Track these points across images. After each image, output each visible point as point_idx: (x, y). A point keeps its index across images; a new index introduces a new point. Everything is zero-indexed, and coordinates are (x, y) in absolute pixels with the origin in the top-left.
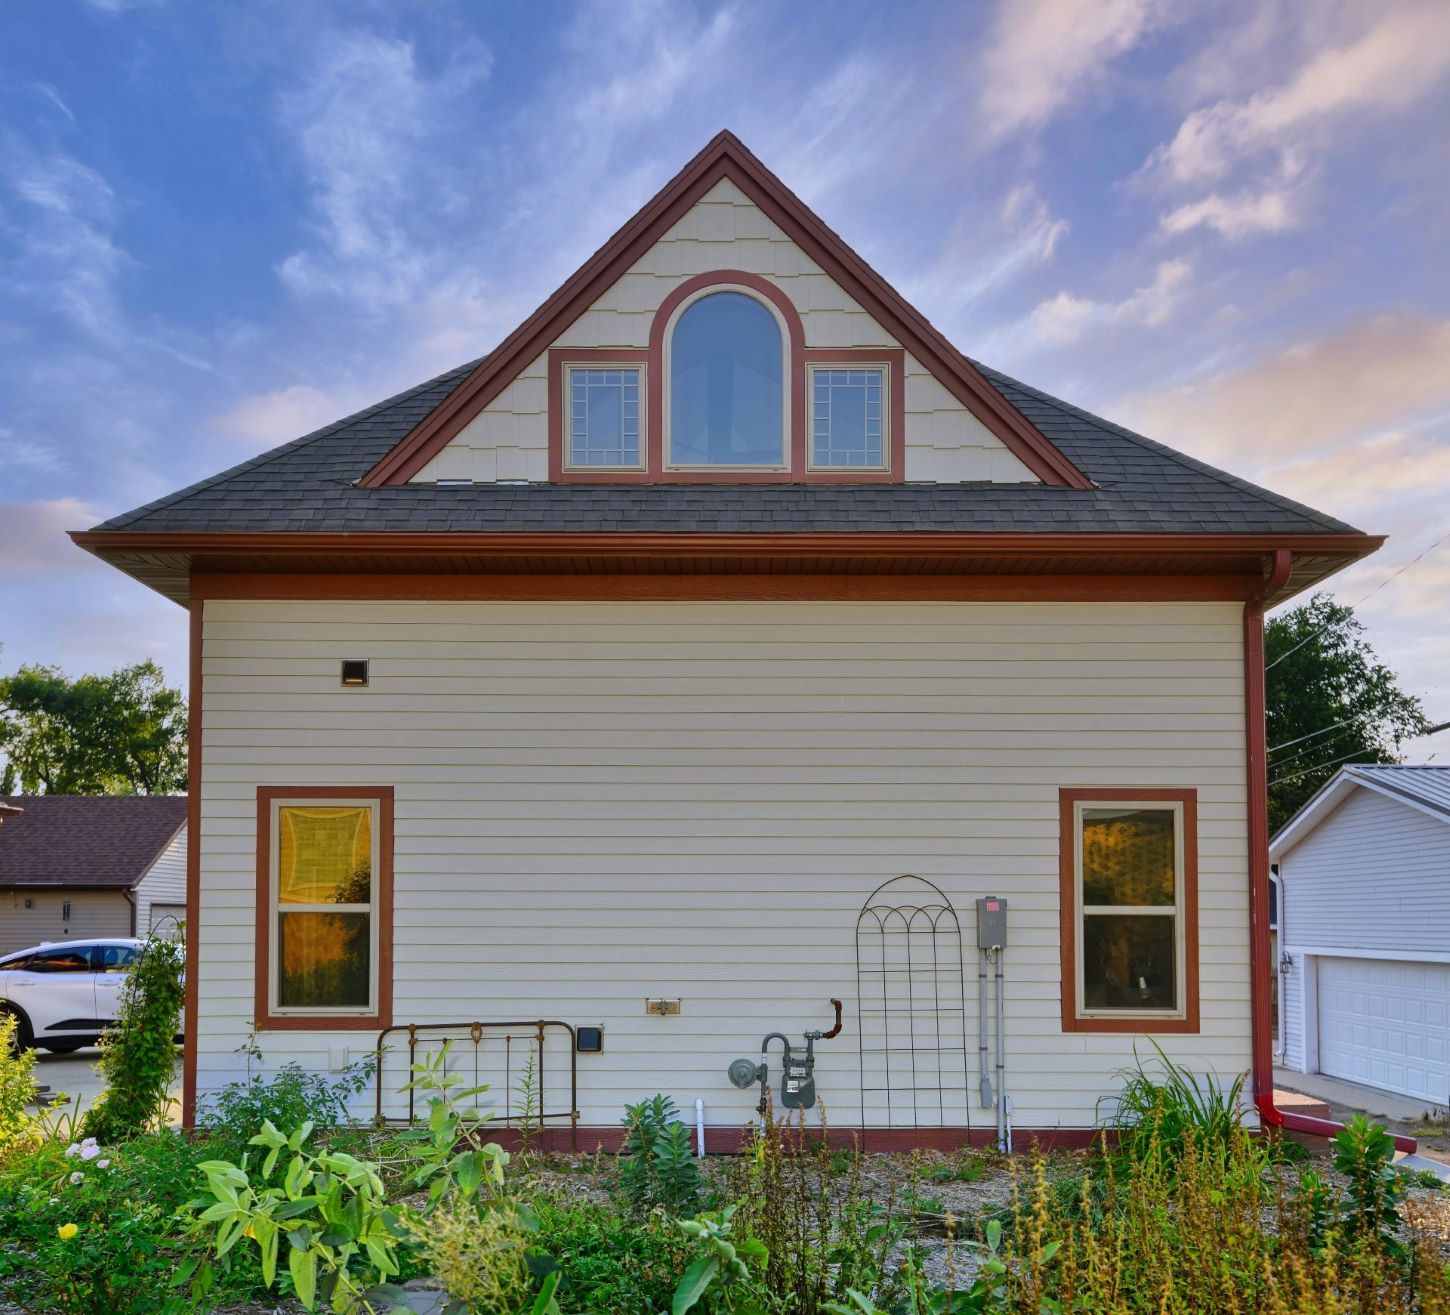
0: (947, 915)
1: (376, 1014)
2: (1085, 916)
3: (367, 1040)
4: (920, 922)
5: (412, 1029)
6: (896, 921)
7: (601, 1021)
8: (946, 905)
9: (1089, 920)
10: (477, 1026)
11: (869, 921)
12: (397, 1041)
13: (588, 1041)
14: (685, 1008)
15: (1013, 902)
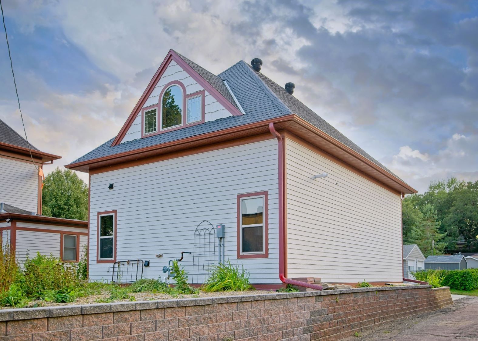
0: (213, 230)
1: (114, 259)
2: (242, 228)
3: (112, 265)
4: (207, 232)
5: (119, 262)
6: (202, 232)
7: (149, 259)
8: (212, 227)
9: (243, 229)
10: (129, 261)
11: (197, 233)
12: (117, 265)
13: (147, 264)
14: (164, 256)
15: (226, 225)
